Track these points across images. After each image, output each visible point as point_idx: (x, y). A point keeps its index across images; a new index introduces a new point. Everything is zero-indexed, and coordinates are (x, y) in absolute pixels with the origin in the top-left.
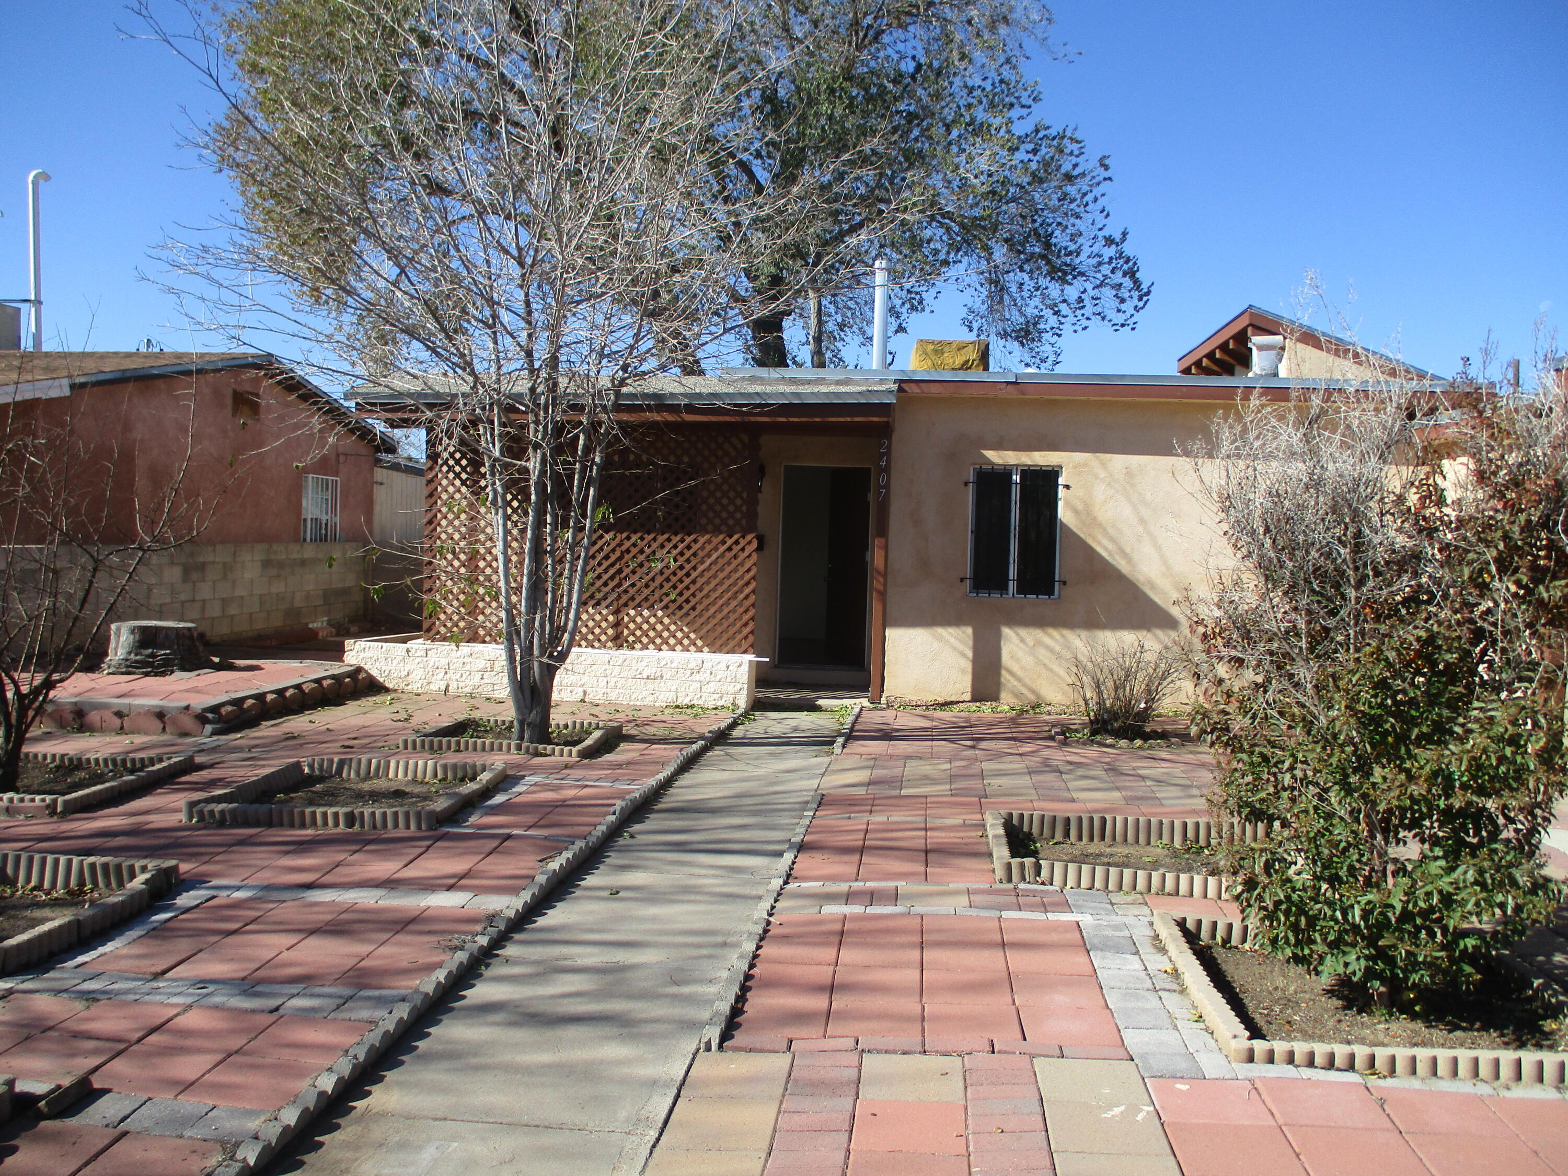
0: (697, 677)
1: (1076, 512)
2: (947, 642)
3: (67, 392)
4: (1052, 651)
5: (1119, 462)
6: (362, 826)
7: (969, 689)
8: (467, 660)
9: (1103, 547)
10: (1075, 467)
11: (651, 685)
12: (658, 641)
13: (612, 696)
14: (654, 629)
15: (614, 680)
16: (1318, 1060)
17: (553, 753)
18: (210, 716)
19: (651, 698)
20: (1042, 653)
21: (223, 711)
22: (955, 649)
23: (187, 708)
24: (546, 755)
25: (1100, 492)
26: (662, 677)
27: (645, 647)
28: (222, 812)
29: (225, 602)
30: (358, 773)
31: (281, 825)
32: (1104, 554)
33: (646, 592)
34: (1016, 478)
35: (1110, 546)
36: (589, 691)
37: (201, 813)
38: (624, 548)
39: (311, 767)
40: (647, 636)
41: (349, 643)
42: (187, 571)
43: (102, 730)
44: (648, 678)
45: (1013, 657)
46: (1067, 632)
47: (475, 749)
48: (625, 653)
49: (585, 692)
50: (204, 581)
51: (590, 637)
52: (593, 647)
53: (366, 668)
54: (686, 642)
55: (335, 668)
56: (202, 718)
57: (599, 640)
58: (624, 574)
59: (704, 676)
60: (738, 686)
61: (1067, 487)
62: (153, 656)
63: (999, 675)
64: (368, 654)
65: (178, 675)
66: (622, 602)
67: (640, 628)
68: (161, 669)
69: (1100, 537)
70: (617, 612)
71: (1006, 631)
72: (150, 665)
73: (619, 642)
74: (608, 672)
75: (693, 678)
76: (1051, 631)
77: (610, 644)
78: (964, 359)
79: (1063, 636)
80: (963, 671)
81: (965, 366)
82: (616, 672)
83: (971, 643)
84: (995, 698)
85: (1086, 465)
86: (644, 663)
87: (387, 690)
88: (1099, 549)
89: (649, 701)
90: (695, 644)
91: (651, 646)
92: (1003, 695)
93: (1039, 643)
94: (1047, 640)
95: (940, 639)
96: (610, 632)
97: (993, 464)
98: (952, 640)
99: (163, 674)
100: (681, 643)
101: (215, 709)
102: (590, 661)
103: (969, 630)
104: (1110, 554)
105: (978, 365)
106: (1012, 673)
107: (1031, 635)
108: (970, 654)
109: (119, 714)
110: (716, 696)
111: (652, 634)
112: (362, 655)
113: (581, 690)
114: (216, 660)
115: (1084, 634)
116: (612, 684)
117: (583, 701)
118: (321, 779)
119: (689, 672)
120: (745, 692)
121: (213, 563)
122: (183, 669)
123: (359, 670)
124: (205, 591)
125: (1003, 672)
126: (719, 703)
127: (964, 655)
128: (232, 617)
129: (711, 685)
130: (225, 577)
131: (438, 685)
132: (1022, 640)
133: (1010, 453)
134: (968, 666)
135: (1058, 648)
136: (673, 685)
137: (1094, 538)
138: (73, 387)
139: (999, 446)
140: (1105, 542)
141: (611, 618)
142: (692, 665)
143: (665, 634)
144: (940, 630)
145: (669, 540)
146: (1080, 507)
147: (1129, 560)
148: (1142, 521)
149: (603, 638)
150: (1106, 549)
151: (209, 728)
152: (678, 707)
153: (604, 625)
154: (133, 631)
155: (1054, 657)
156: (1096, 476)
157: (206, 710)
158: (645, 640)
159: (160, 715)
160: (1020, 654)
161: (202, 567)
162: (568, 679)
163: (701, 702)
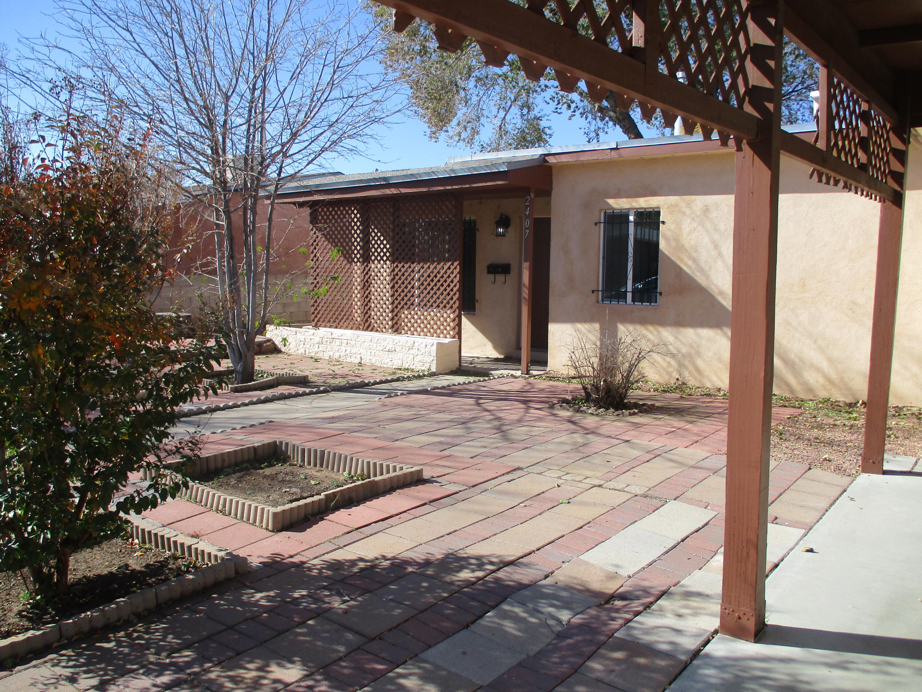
0: (411, 351)
1: (668, 241)
2: (582, 334)
4: (650, 341)
5: (700, 201)
8: (312, 337)
9: (687, 266)
10: (668, 208)
11: (391, 355)
15: (373, 351)
19: (390, 363)
22: (587, 339)
25: (687, 226)
26: (395, 351)
32: (689, 272)
34: (631, 218)
36: (363, 357)
41: (267, 327)
44: (389, 351)
46: (661, 329)
49: (361, 358)
53: (274, 340)
59: (415, 351)
60: (432, 358)
61: (665, 223)
64: (274, 332)
66: (395, 305)
69: (686, 259)
71: (621, 326)
73: (394, 329)
74: (371, 347)
75: (410, 352)
76: (651, 328)
77: (390, 330)
79: (658, 332)
82: (374, 347)
83: (599, 335)
85: (676, 205)
86: (387, 342)
87: (279, 352)
88: (685, 268)
89: (390, 365)
93: (642, 337)
94: (647, 334)
95: (578, 331)
96: (390, 323)
97: (613, 209)
102: (363, 340)
103: (597, 326)
110: (421, 364)
112: (272, 333)
113: (359, 356)
116: (373, 354)
117: (358, 363)
119: (407, 348)
120: (435, 362)
123: (269, 340)
126: (423, 368)
129: (419, 356)
131: (301, 351)
136: (400, 355)
137: (682, 261)
139: (617, 195)
140: (690, 263)
141: (390, 315)
142: (409, 344)
144: (579, 326)
146: (672, 237)
148: (717, 246)
149: (387, 326)
150: (689, 267)
152: (402, 369)
153: (387, 319)
156: (684, 214)
162: (354, 350)
163: (413, 367)
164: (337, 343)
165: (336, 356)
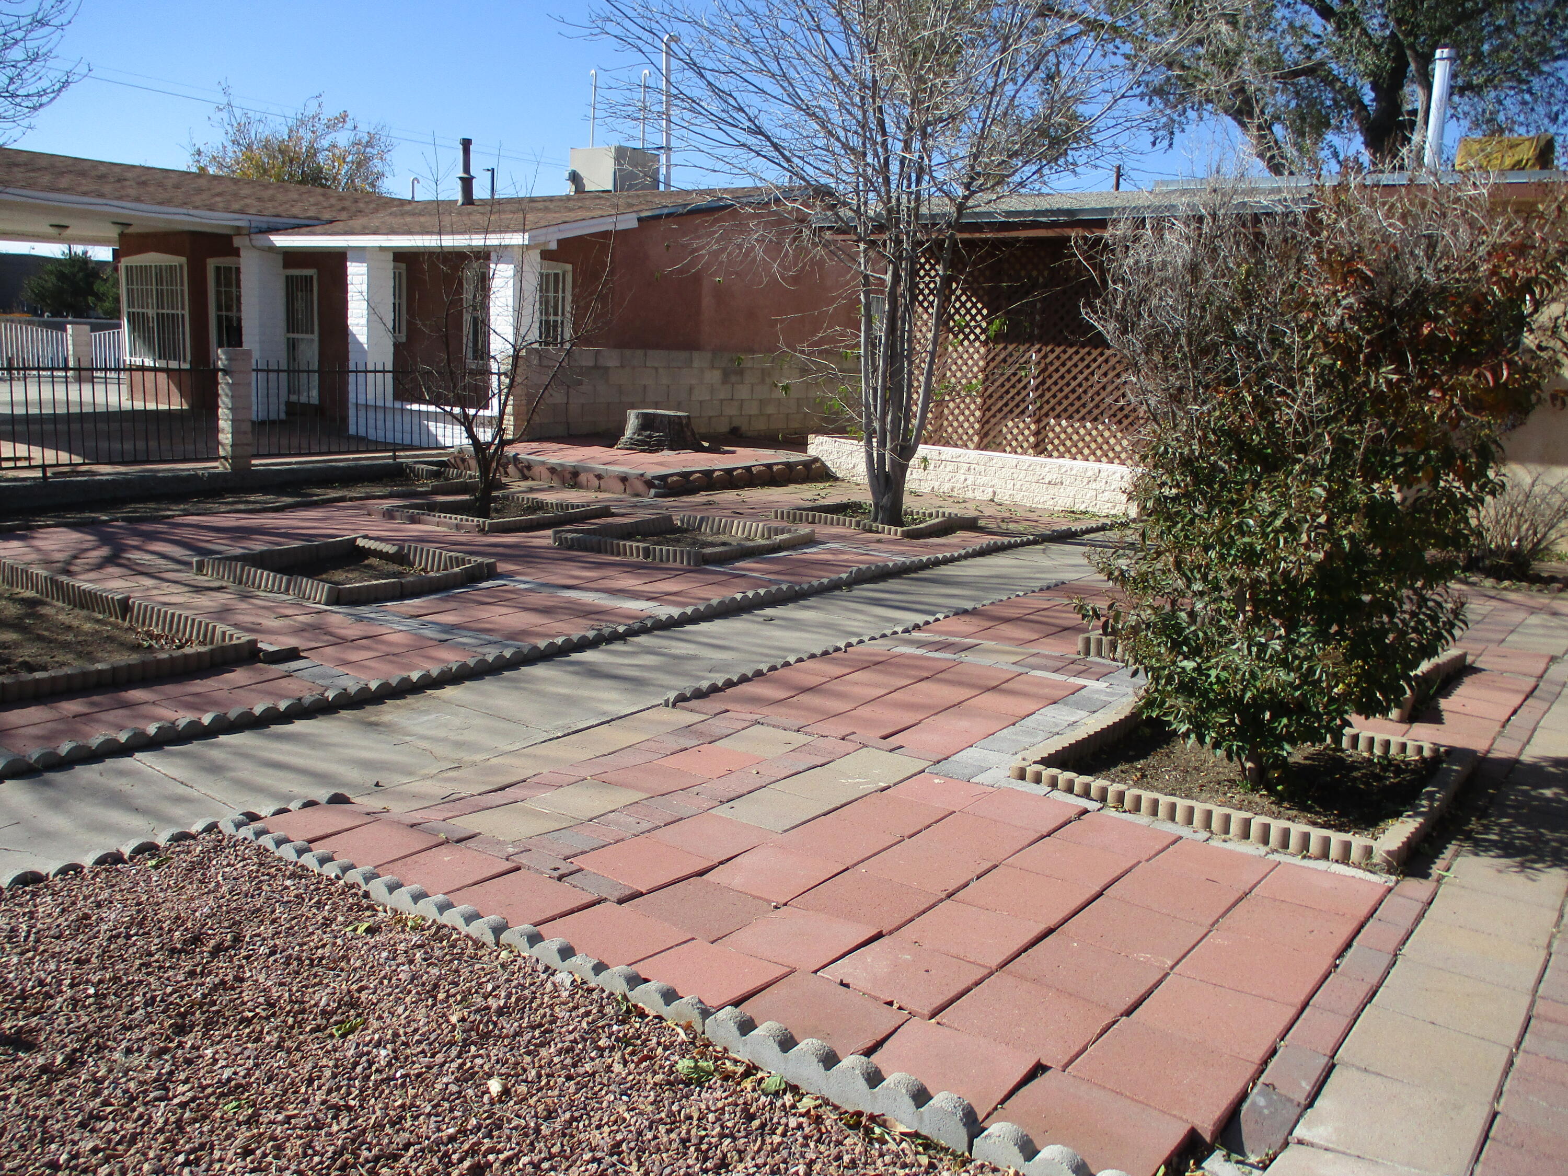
0: (1093, 485)
3: (634, 224)
6: (654, 559)
11: (1053, 490)
12: (1074, 450)
13: (1018, 498)
14: (1071, 439)
15: (1019, 483)
16: (1077, 789)
17: (883, 532)
18: (656, 482)
19: (1050, 502)
21: (669, 480)
23: (642, 475)
24: (877, 532)
26: (1062, 483)
27: (1062, 456)
28: (572, 539)
29: (762, 403)
30: (712, 529)
31: (606, 552)
33: (1065, 403)
36: (998, 491)
37: (560, 538)
38: (1048, 360)
39: (682, 521)
40: (1064, 445)
41: (811, 437)
42: (726, 375)
43: (587, 488)
44: (1049, 483)
47: (826, 523)
48: (1041, 459)
49: (994, 493)
50: (742, 383)
51: (1014, 443)
52: (1016, 452)
53: (824, 460)
54: (1099, 453)
55: (795, 457)
56: (649, 484)
57: (1022, 447)
58: (1047, 385)
59: (1100, 485)
62: (650, 437)
64: (825, 447)
65: (666, 452)
66: (1043, 411)
67: (1058, 438)
68: (652, 447)
70: (1038, 421)
72: (648, 443)
73: (1039, 449)
74: (1015, 476)
75: (1090, 486)
77: (1030, 451)
78: (1516, 158)
81: (1518, 166)
82: (1022, 476)
86: (1047, 469)
87: (836, 479)
89: (1049, 505)
90: (1107, 456)
91: (1067, 455)
96: (1032, 439)
99: (656, 451)
100: (1094, 454)
101: (663, 478)
102: (1000, 464)
105: (1533, 165)
109: (599, 477)
110: (1110, 505)
111: (1068, 443)
112: (820, 448)
113: (991, 490)
114: (706, 444)
116: (1018, 486)
117: (992, 500)
118: (686, 531)
119: (1086, 480)
121: (752, 368)
122: (671, 449)
123: (816, 460)
124: (743, 392)
126: (1113, 512)
128: (769, 415)
129: (1106, 494)
130: (763, 381)
136: (1071, 491)
138: (640, 220)
141: (1033, 427)
142: (1090, 473)
143: (1081, 444)
145: (1089, 353)
149: (1025, 445)
151: (653, 491)
152: (1073, 512)
153: (1026, 432)
154: (637, 417)
157: (655, 478)
158: (1062, 449)
159: (624, 479)
161: (741, 372)
162: (981, 480)
163: (1095, 510)
164: (949, 468)
165: (946, 487)
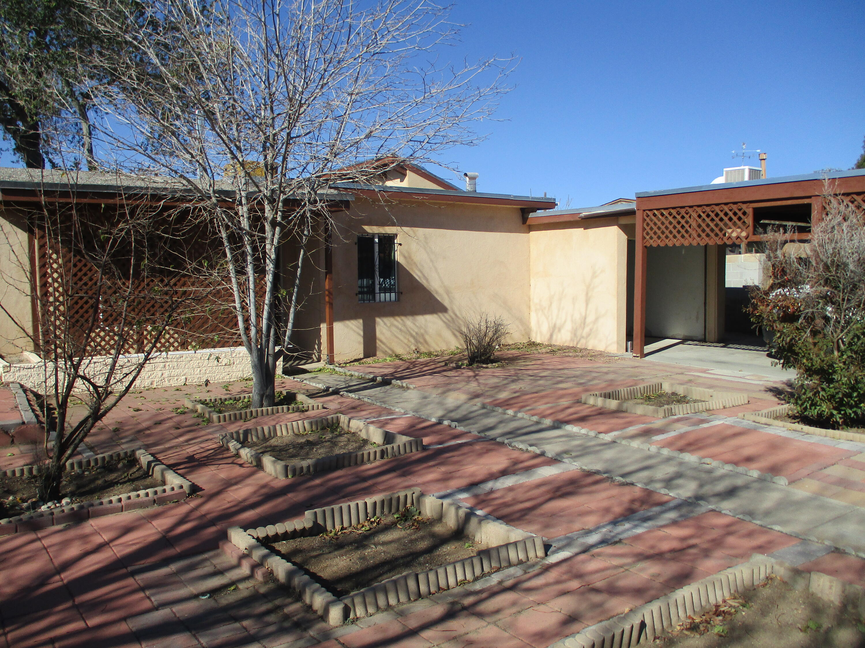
1: (405, 257)
2: (351, 328)
4: (397, 327)
5: (421, 232)
7: (362, 352)
9: (416, 274)
10: (402, 234)
20: (394, 329)
22: (355, 331)
25: (414, 246)
32: (417, 278)
34: (377, 240)
35: (419, 274)
44: (225, 365)
45: (382, 333)
46: (403, 318)
49: (186, 379)
61: (400, 244)
63: (375, 343)
69: (415, 269)
71: (378, 320)
76: (398, 318)
79: (402, 320)
80: (359, 343)
83: (362, 328)
84: (374, 355)
85: (407, 233)
92: (378, 353)
93: (392, 325)
94: (396, 323)
95: (348, 327)
97: (366, 233)
98: (354, 327)
103: (361, 321)
104: (419, 277)
106: (381, 341)
107: (388, 321)
108: (362, 333)
113: (183, 378)
115: (410, 318)
116: (203, 371)
117: (185, 384)
125: (377, 341)
127: (359, 334)
132: (385, 324)
133: (375, 227)
134: (361, 340)
135: (400, 326)
137: (412, 270)
139: (370, 224)
140: (417, 272)
144: (347, 322)
146: (406, 255)
147: (427, 280)
148: (432, 261)
150: (417, 275)
155: (399, 331)
156: (412, 239)
160: (384, 331)
